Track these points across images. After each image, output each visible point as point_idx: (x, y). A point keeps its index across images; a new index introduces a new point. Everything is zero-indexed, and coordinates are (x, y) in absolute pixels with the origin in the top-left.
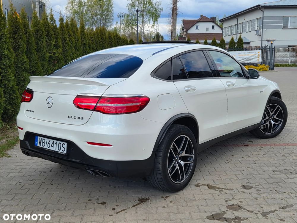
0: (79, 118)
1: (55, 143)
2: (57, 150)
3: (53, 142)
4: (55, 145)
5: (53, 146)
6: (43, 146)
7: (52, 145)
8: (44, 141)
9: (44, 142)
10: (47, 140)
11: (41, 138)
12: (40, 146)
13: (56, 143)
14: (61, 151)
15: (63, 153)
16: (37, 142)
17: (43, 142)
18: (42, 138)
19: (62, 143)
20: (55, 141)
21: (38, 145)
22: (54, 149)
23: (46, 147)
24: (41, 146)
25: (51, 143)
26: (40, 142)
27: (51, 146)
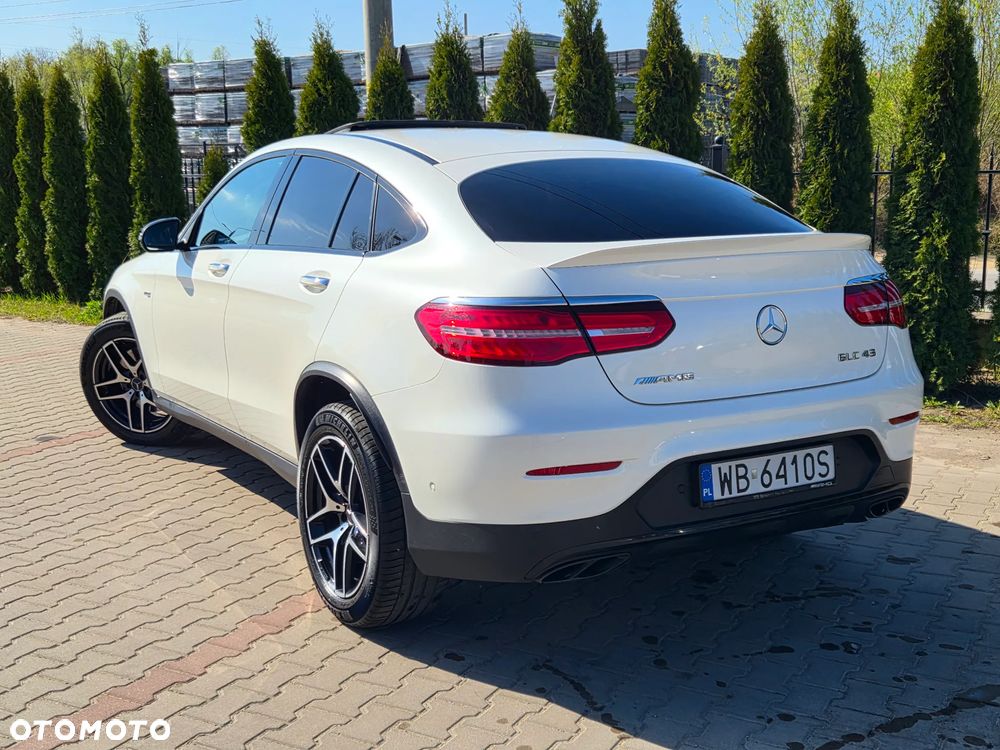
0: (866, 354)
1: (789, 461)
2: (803, 481)
3: (783, 462)
4: (790, 469)
5: (784, 476)
6: (739, 491)
7: (782, 473)
8: (742, 471)
9: (745, 477)
10: (755, 465)
11: (725, 466)
12: (727, 495)
13: (794, 461)
14: (817, 478)
15: (824, 482)
16: (710, 486)
17: (738, 478)
18: (733, 464)
19: (814, 451)
20: (790, 456)
21: (717, 496)
22: (792, 483)
23: (756, 488)
24: (735, 494)
25: (773, 468)
26: (725, 482)
27: (778, 477)
